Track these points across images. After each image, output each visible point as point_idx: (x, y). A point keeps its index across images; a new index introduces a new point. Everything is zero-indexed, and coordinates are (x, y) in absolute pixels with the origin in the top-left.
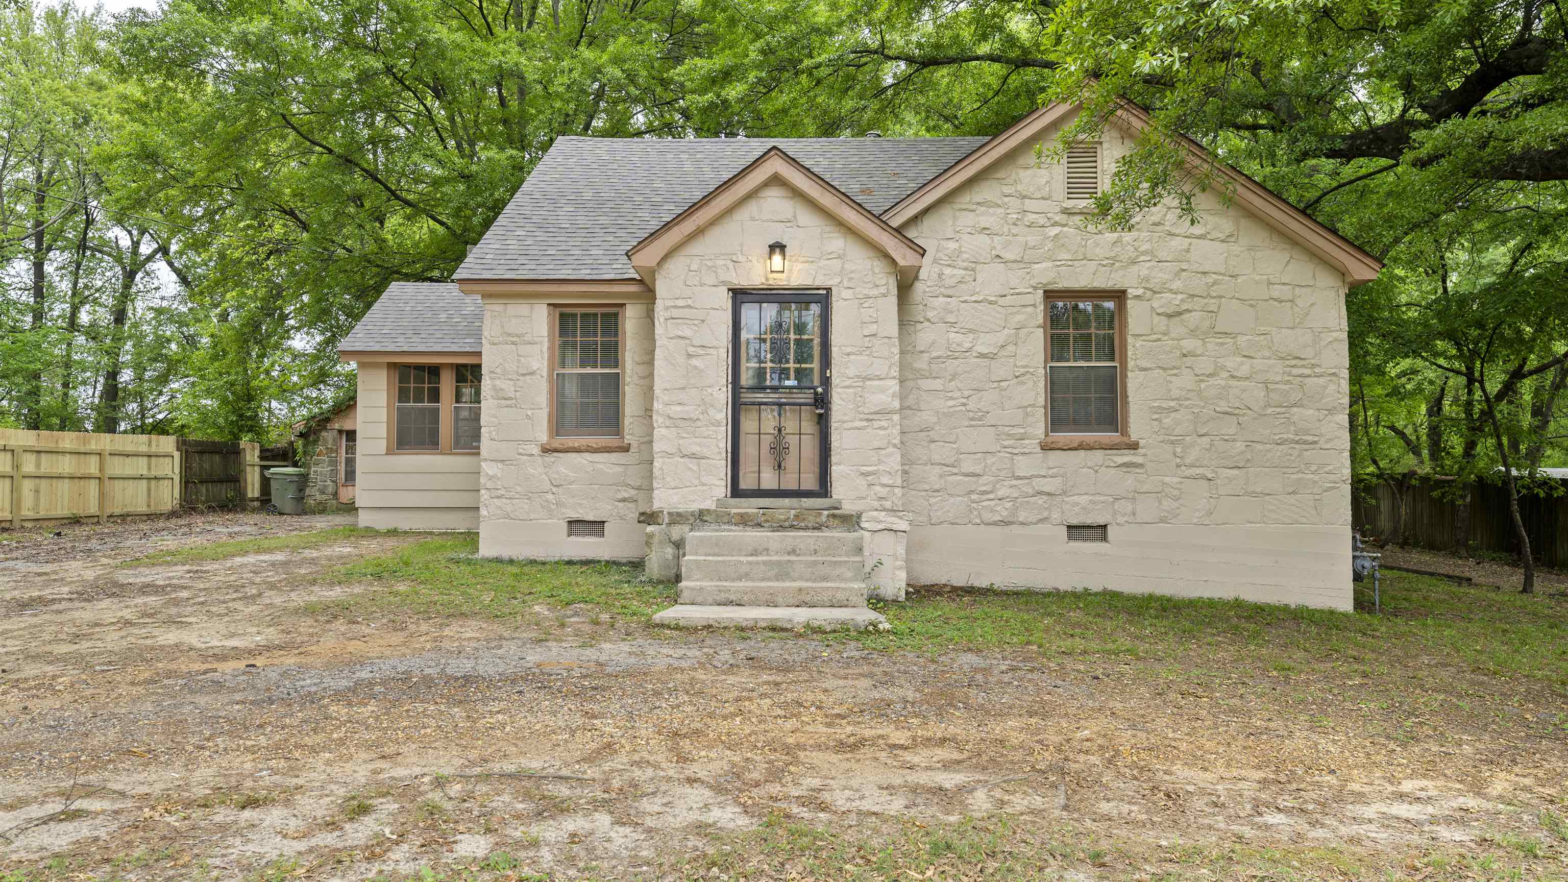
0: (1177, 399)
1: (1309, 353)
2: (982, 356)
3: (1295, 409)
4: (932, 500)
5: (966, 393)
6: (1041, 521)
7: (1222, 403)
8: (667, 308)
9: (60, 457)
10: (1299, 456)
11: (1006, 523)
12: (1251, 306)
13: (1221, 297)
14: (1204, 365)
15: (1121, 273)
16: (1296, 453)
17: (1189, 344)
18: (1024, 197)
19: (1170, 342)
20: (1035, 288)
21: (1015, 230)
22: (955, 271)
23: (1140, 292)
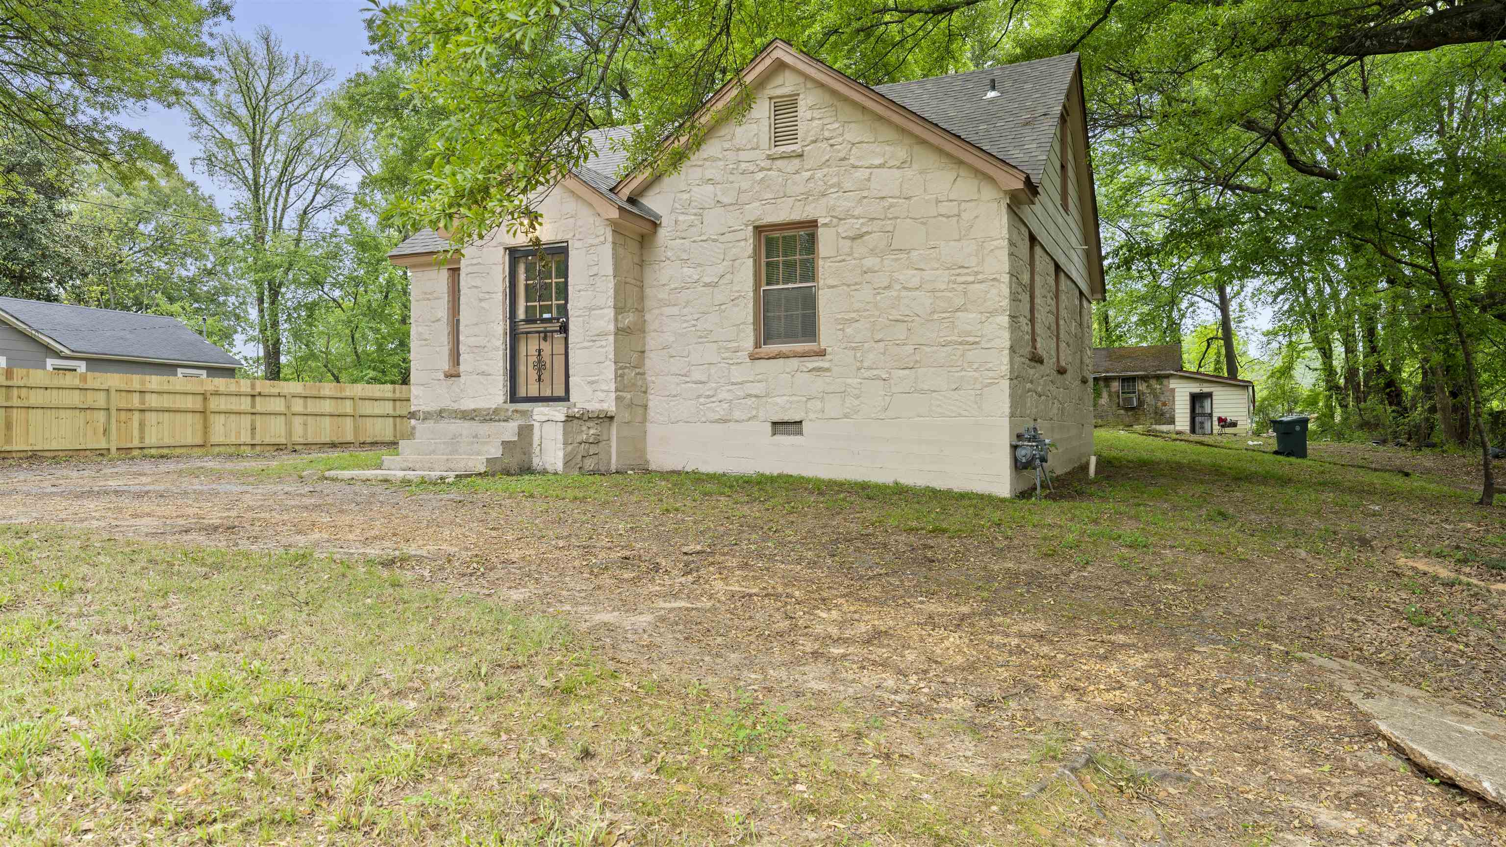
0: (858, 311)
1: (973, 262)
2: (706, 285)
3: (959, 314)
4: (672, 403)
5: (696, 316)
6: (749, 419)
7: (894, 312)
8: (467, 266)
9: (322, 401)
10: (963, 355)
11: (726, 421)
12: (923, 223)
13: (896, 218)
14: (882, 280)
15: (813, 205)
16: (959, 353)
17: (869, 262)
18: (738, 150)
19: (853, 262)
20: (747, 225)
21: (732, 178)
22: (687, 218)
23: (827, 220)
